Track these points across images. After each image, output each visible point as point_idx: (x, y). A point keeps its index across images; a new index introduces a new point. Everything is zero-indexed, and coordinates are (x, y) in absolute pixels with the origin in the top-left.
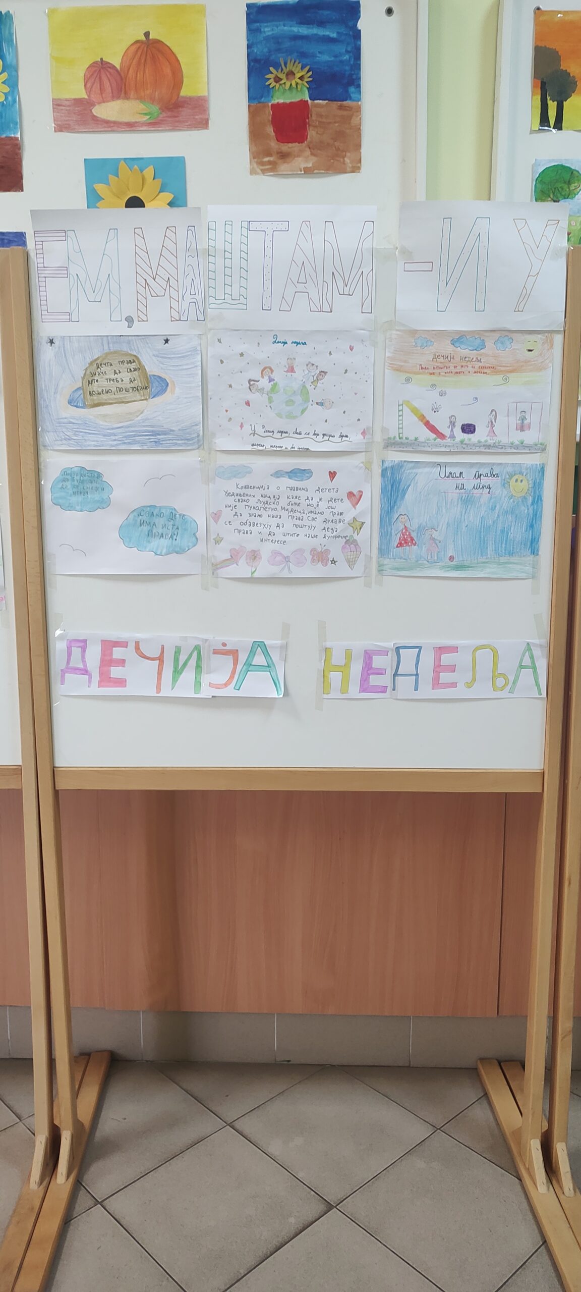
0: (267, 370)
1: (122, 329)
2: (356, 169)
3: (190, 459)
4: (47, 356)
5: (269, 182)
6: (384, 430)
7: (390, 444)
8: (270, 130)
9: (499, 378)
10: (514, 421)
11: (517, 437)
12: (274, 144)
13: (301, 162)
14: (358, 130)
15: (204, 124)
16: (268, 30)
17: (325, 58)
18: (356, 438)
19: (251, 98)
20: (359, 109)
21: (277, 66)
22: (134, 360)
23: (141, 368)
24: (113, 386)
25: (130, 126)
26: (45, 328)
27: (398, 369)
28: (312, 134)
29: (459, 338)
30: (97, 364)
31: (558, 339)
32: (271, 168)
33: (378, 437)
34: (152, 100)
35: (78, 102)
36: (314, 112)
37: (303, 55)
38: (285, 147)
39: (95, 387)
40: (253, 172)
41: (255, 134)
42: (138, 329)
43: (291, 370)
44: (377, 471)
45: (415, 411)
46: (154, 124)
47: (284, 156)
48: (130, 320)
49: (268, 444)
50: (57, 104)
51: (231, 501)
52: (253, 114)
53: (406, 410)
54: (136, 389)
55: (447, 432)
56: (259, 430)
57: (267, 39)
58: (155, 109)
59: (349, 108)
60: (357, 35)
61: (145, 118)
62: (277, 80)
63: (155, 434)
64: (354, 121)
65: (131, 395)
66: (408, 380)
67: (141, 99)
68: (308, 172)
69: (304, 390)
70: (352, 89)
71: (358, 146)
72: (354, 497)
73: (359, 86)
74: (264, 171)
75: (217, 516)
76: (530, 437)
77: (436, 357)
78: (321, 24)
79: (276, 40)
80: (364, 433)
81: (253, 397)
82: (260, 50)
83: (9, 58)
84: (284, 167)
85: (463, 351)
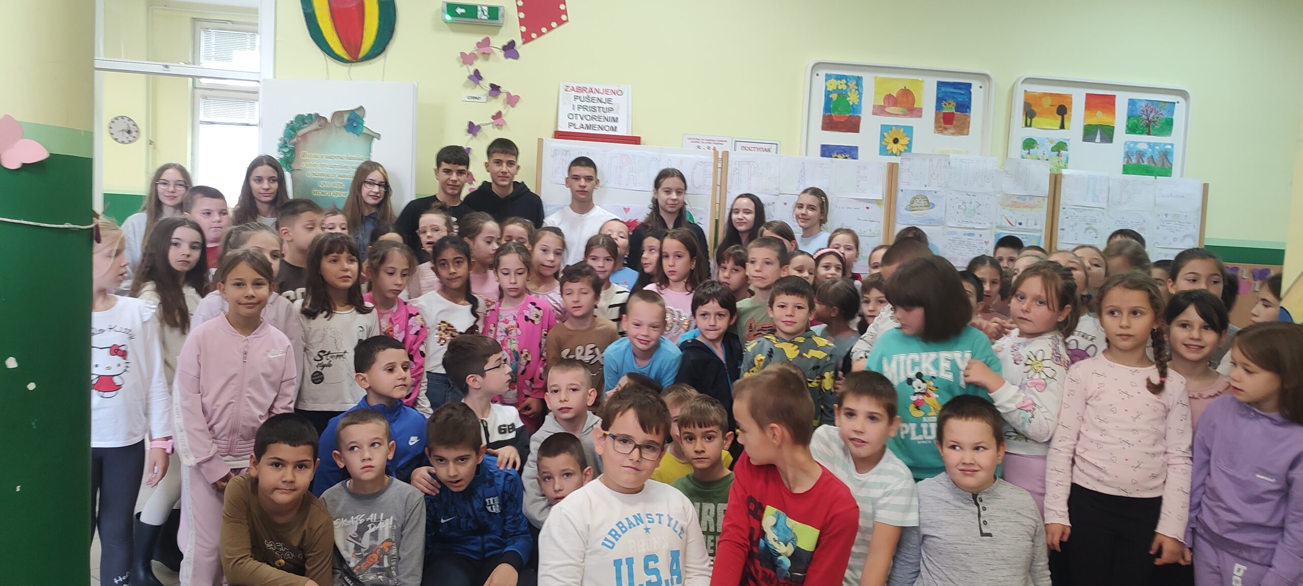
0: (964, 203)
1: (923, 188)
2: (968, 134)
3: (939, 228)
4: (900, 194)
5: (939, 136)
6: (996, 223)
7: (998, 227)
8: (942, 120)
9: (1029, 209)
10: (1033, 222)
11: (1034, 227)
12: (943, 125)
13: (950, 131)
14: (969, 123)
15: (920, 116)
16: (943, 89)
17: (960, 99)
18: (988, 225)
19: (937, 110)
20: (970, 116)
21: (946, 101)
22: (926, 197)
23: (927, 200)
24: (919, 205)
25: (897, 115)
26: (901, 186)
27: (1001, 205)
28: (955, 122)
29: (1019, 197)
30: (915, 198)
31: (1046, 199)
32: (941, 132)
33: (995, 225)
34: (905, 107)
35: (881, 106)
36: (956, 116)
37: (954, 98)
38: (947, 126)
39: (913, 205)
40: (935, 133)
41: (937, 121)
42: (928, 189)
43: (971, 203)
44: (993, 236)
45: (1006, 218)
46: (905, 115)
47: (946, 129)
48: (926, 186)
49: (963, 225)
50: (874, 106)
51: (950, 242)
52: (936, 114)
53: (1003, 217)
54: (926, 206)
55: (1014, 224)
56: (960, 221)
57: (943, 92)
58: (905, 110)
59: (967, 115)
60: (970, 93)
61: (902, 113)
62: (945, 105)
63: (930, 220)
64: (968, 120)
65: (926, 208)
66: (1004, 209)
67: (901, 107)
68: (953, 134)
69: (974, 210)
70: (968, 110)
71: (969, 127)
72: (986, 243)
73: (970, 109)
74: (938, 133)
75: (945, 246)
76: (1038, 227)
77: (1013, 202)
78: (960, 89)
79: (946, 93)
80: (990, 223)
81: (959, 210)
82: (940, 95)
83: (860, 91)
84: (945, 132)
85: (1020, 201)
